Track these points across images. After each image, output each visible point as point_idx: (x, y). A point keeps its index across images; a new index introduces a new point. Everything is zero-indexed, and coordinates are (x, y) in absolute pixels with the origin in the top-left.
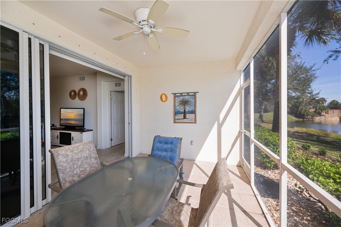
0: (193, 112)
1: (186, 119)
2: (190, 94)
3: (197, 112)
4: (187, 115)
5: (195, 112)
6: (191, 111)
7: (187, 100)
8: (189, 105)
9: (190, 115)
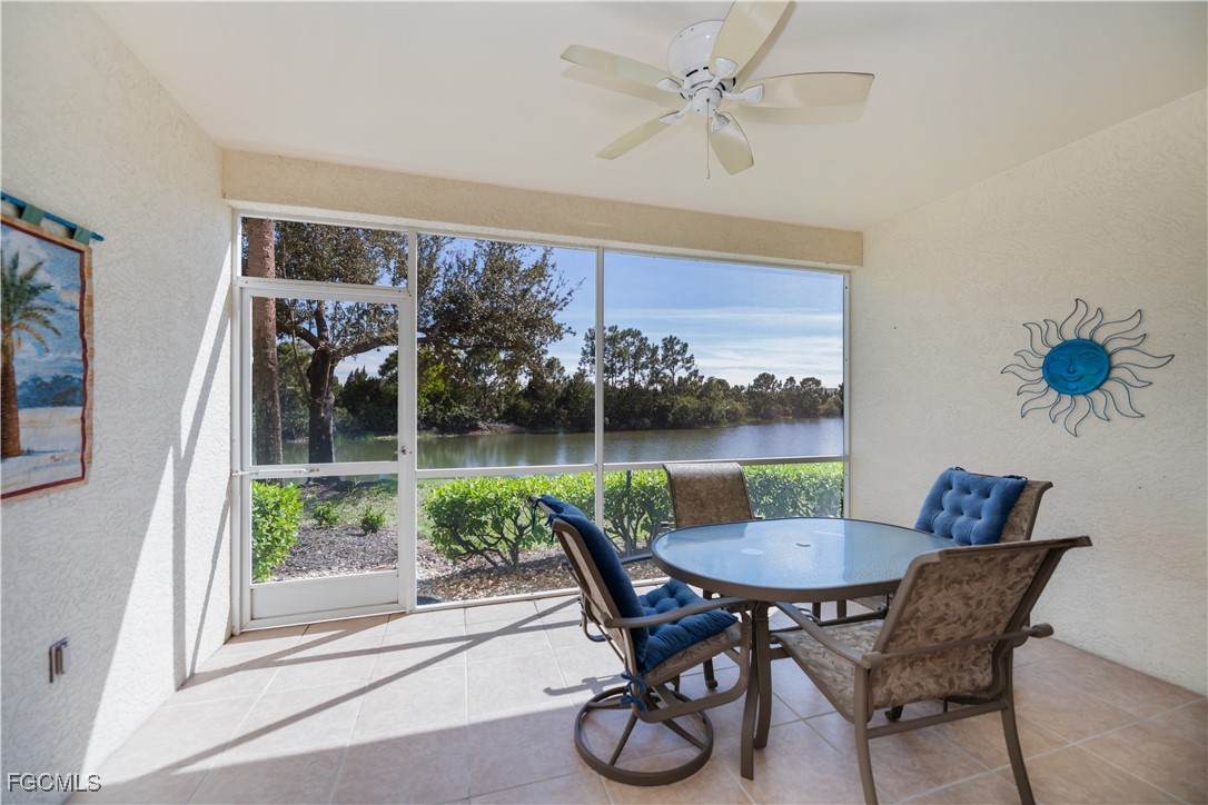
0: (69, 391)
1: (19, 453)
2: (45, 223)
3: (99, 392)
4: (24, 415)
5: (85, 395)
6: (56, 379)
7: (21, 271)
8: (35, 325)
9: (44, 413)
